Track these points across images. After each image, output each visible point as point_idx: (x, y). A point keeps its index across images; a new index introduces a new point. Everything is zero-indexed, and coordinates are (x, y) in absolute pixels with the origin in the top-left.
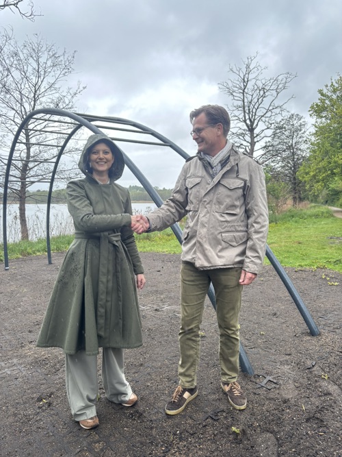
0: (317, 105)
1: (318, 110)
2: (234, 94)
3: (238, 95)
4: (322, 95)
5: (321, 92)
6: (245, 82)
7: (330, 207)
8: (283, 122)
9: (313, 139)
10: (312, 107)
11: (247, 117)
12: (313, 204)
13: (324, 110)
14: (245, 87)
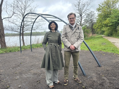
0: (98, 8)
1: (99, 10)
2: (76, 6)
3: (77, 6)
4: (100, 6)
5: (99, 5)
6: (79, 3)
7: (102, 35)
8: (89, 13)
9: (97, 17)
10: (97, 9)
11: (80, 12)
12: (97, 35)
13: (100, 10)
14: (79, 4)
